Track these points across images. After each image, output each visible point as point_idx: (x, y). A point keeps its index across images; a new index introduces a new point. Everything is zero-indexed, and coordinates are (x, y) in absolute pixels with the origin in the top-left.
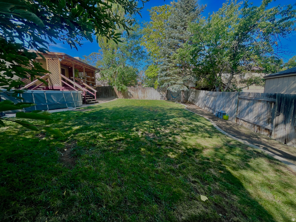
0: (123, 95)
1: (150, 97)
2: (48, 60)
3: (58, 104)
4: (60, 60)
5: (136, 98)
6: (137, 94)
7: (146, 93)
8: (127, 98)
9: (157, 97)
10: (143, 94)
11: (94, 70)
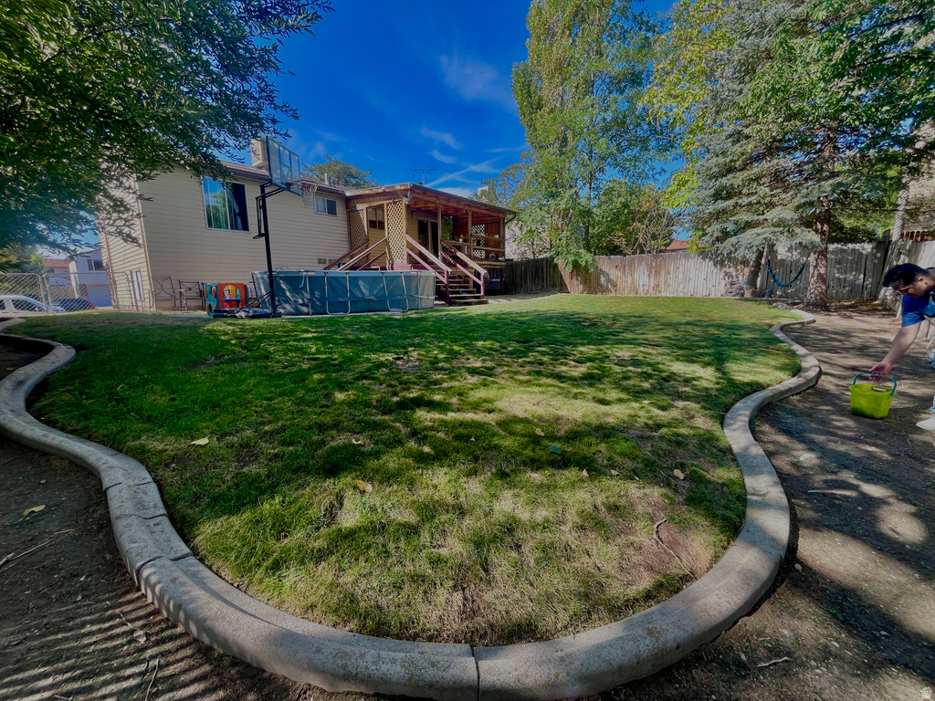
0: (585, 283)
1: (681, 287)
2: (388, 205)
3: (370, 300)
4: (406, 201)
5: (627, 291)
6: (630, 279)
7: (663, 273)
8: (596, 293)
9: (710, 286)
10: (652, 279)
11: (501, 215)
